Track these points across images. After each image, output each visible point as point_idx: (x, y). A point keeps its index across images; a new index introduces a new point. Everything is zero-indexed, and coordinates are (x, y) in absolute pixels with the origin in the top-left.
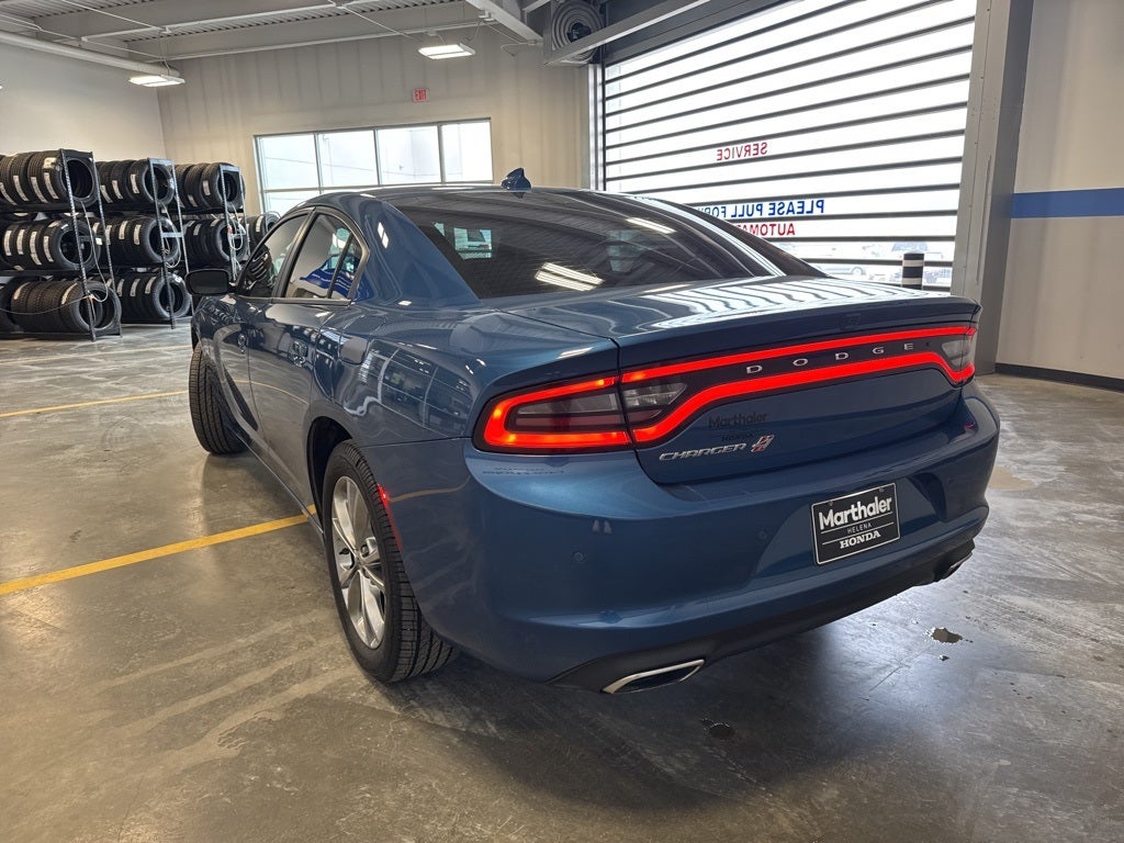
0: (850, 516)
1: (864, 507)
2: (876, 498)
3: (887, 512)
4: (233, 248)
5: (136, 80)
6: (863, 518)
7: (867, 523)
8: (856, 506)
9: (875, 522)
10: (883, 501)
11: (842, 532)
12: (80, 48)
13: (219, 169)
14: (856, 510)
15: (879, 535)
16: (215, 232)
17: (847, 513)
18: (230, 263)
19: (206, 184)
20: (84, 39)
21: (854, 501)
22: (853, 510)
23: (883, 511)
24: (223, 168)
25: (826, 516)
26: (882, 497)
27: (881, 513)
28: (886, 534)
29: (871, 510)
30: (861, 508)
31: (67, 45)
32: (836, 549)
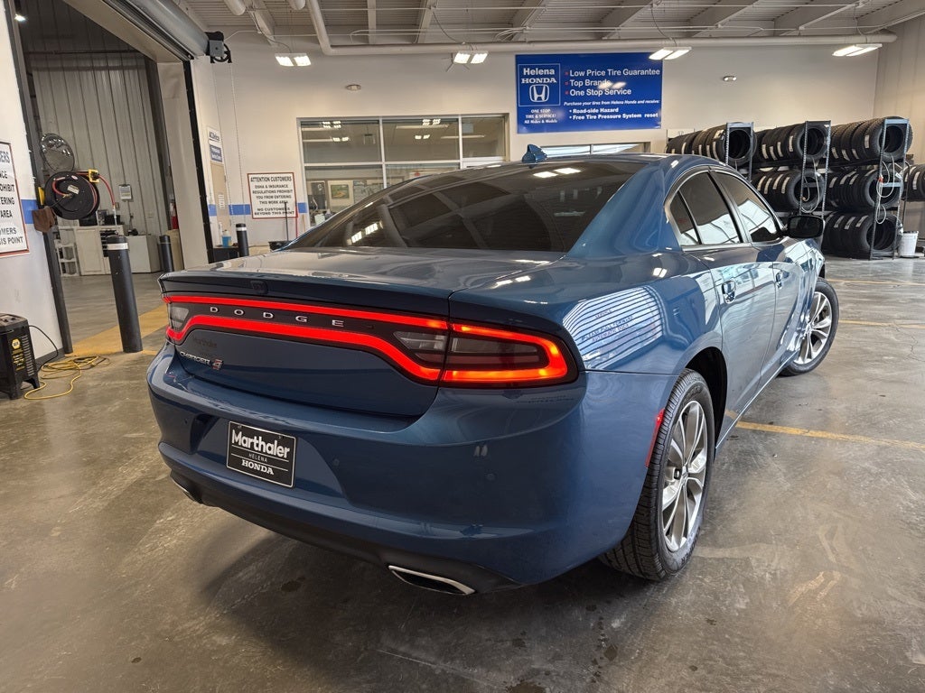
0: (252, 444)
1: (264, 443)
2: (276, 442)
3: (283, 457)
4: (880, 195)
5: (840, 53)
6: (262, 452)
7: (265, 457)
8: (258, 439)
9: (272, 461)
10: (280, 447)
11: (245, 453)
12: (799, 36)
13: (883, 123)
14: (257, 442)
15: (272, 473)
16: (866, 182)
17: (251, 440)
18: (874, 209)
19: (867, 138)
20: (801, 28)
21: (258, 434)
22: (255, 441)
23: (279, 455)
24: (887, 122)
25: (237, 434)
26: (283, 443)
27: (277, 456)
28: (278, 476)
29: (270, 449)
30: (261, 443)
31: (790, 36)
32: (238, 463)
